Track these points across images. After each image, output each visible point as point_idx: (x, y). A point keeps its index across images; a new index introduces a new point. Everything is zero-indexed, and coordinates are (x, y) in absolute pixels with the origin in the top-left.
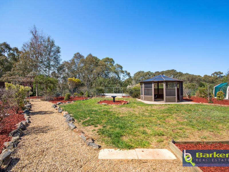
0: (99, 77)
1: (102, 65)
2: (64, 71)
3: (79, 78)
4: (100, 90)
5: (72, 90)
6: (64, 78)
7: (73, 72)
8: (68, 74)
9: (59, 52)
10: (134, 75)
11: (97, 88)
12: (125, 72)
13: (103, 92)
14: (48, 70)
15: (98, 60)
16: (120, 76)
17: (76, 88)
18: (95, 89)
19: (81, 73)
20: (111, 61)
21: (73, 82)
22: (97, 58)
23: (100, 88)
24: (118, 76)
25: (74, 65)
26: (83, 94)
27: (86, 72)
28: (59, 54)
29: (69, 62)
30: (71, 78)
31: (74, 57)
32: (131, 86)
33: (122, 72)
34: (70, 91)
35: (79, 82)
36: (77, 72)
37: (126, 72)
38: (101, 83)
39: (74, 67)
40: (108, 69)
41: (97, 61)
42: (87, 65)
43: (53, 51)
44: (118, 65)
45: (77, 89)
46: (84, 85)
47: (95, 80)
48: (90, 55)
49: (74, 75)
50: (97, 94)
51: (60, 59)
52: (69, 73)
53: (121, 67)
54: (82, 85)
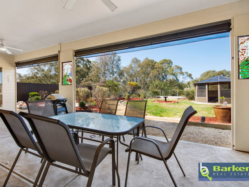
0: (155, 80)
1: (158, 68)
2: (124, 76)
3: (136, 82)
4: (155, 93)
5: (131, 92)
6: (124, 82)
7: (131, 76)
8: (126, 78)
9: (120, 60)
10: (201, 76)
11: (152, 91)
12: (185, 74)
13: (158, 95)
14: (112, 76)
15: (154, 62)
16: (178, 78)
17: (134, 90)
18: (150, 92)
19: (138, 76)
20: (169, 62)
21: (132, 85)
22: (154, 61)
23: (156, 90)
24: (177, 79)
25: (132, 70)
26: (140, 96)
27: (143, 76)
28: (120, 62)
29: (127, 67)
30: (130, 82)
31: (132, 62)
32: (188, 89)
33: (182, 73)
34: (129, 93)
35: (136, 85)
36: (134, 76)
37: (187, 73)
38: (157, 86)
39: (132, 72)
40: (165, 71)
41: (153, 64)
42: (144, 69)
43: (116, 60)
44: (176, 66)
45: (135, 92)
46: (141, 88)
47: (152, 83)
48: (147, 59)
49: (132, 79)
50: (152, 96)
51: (121, 66)
52: (128, 77)
53: (181, 69)
54: (139, 88)
